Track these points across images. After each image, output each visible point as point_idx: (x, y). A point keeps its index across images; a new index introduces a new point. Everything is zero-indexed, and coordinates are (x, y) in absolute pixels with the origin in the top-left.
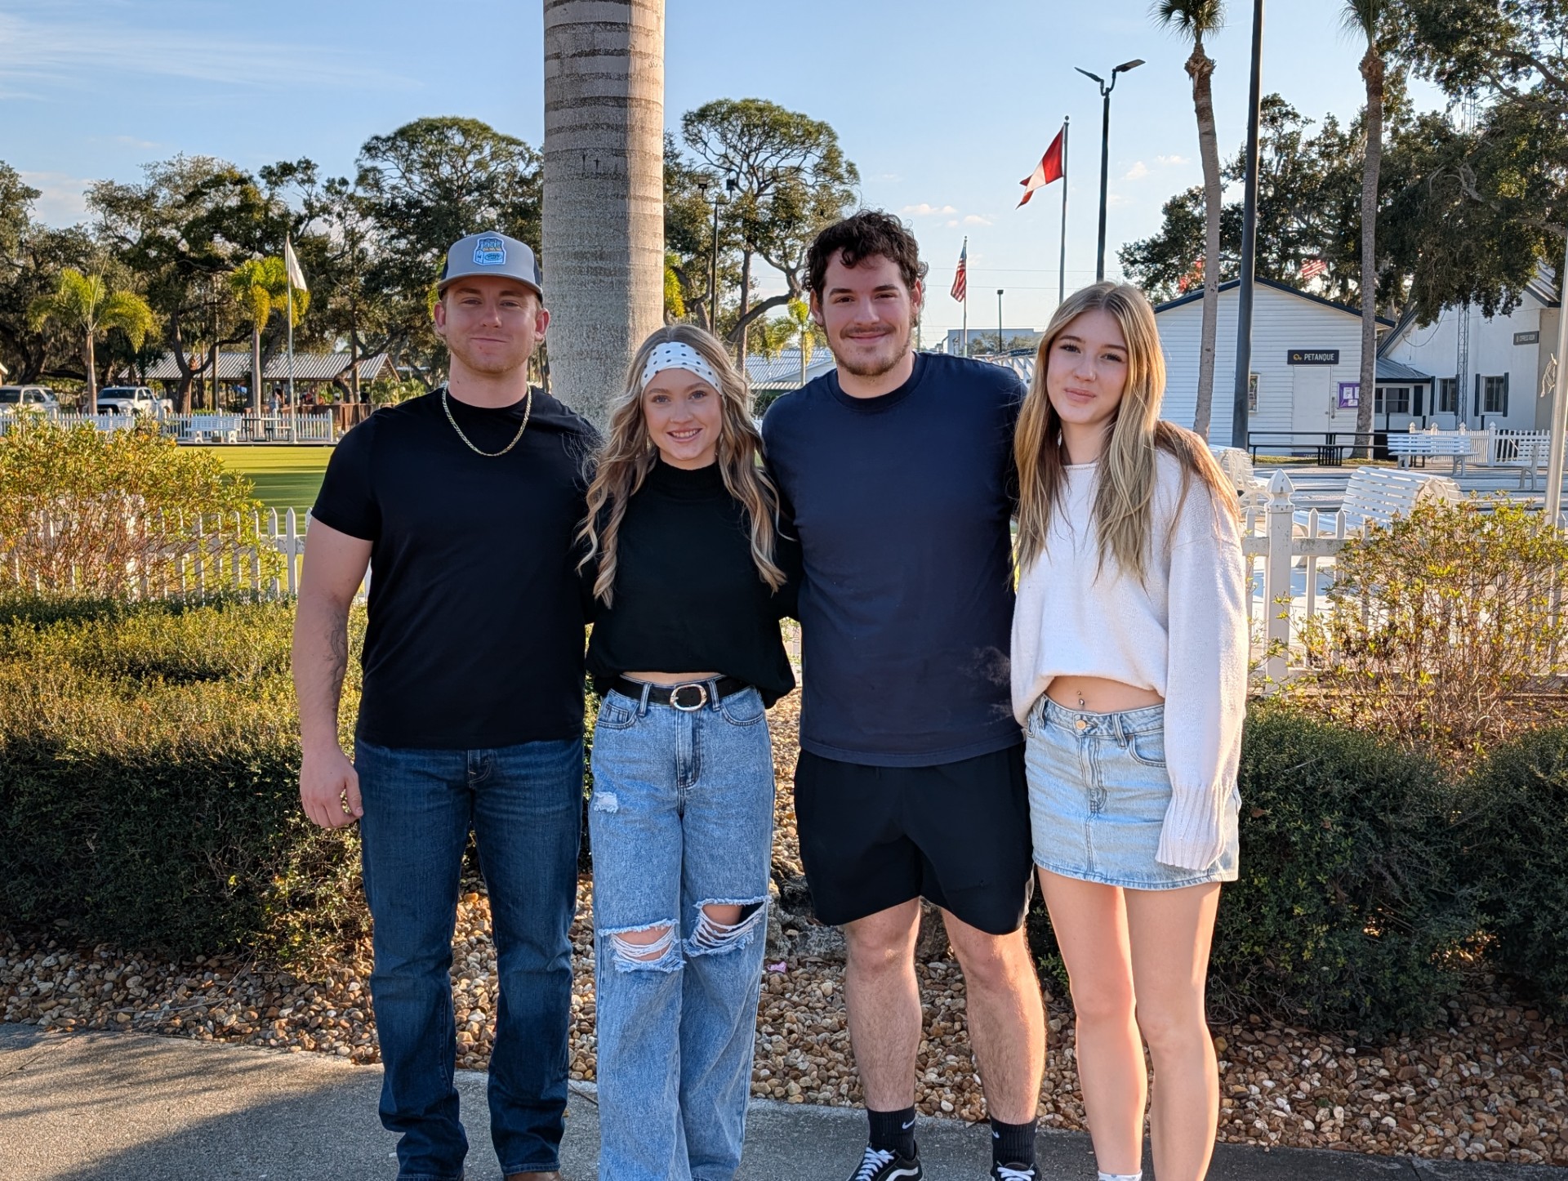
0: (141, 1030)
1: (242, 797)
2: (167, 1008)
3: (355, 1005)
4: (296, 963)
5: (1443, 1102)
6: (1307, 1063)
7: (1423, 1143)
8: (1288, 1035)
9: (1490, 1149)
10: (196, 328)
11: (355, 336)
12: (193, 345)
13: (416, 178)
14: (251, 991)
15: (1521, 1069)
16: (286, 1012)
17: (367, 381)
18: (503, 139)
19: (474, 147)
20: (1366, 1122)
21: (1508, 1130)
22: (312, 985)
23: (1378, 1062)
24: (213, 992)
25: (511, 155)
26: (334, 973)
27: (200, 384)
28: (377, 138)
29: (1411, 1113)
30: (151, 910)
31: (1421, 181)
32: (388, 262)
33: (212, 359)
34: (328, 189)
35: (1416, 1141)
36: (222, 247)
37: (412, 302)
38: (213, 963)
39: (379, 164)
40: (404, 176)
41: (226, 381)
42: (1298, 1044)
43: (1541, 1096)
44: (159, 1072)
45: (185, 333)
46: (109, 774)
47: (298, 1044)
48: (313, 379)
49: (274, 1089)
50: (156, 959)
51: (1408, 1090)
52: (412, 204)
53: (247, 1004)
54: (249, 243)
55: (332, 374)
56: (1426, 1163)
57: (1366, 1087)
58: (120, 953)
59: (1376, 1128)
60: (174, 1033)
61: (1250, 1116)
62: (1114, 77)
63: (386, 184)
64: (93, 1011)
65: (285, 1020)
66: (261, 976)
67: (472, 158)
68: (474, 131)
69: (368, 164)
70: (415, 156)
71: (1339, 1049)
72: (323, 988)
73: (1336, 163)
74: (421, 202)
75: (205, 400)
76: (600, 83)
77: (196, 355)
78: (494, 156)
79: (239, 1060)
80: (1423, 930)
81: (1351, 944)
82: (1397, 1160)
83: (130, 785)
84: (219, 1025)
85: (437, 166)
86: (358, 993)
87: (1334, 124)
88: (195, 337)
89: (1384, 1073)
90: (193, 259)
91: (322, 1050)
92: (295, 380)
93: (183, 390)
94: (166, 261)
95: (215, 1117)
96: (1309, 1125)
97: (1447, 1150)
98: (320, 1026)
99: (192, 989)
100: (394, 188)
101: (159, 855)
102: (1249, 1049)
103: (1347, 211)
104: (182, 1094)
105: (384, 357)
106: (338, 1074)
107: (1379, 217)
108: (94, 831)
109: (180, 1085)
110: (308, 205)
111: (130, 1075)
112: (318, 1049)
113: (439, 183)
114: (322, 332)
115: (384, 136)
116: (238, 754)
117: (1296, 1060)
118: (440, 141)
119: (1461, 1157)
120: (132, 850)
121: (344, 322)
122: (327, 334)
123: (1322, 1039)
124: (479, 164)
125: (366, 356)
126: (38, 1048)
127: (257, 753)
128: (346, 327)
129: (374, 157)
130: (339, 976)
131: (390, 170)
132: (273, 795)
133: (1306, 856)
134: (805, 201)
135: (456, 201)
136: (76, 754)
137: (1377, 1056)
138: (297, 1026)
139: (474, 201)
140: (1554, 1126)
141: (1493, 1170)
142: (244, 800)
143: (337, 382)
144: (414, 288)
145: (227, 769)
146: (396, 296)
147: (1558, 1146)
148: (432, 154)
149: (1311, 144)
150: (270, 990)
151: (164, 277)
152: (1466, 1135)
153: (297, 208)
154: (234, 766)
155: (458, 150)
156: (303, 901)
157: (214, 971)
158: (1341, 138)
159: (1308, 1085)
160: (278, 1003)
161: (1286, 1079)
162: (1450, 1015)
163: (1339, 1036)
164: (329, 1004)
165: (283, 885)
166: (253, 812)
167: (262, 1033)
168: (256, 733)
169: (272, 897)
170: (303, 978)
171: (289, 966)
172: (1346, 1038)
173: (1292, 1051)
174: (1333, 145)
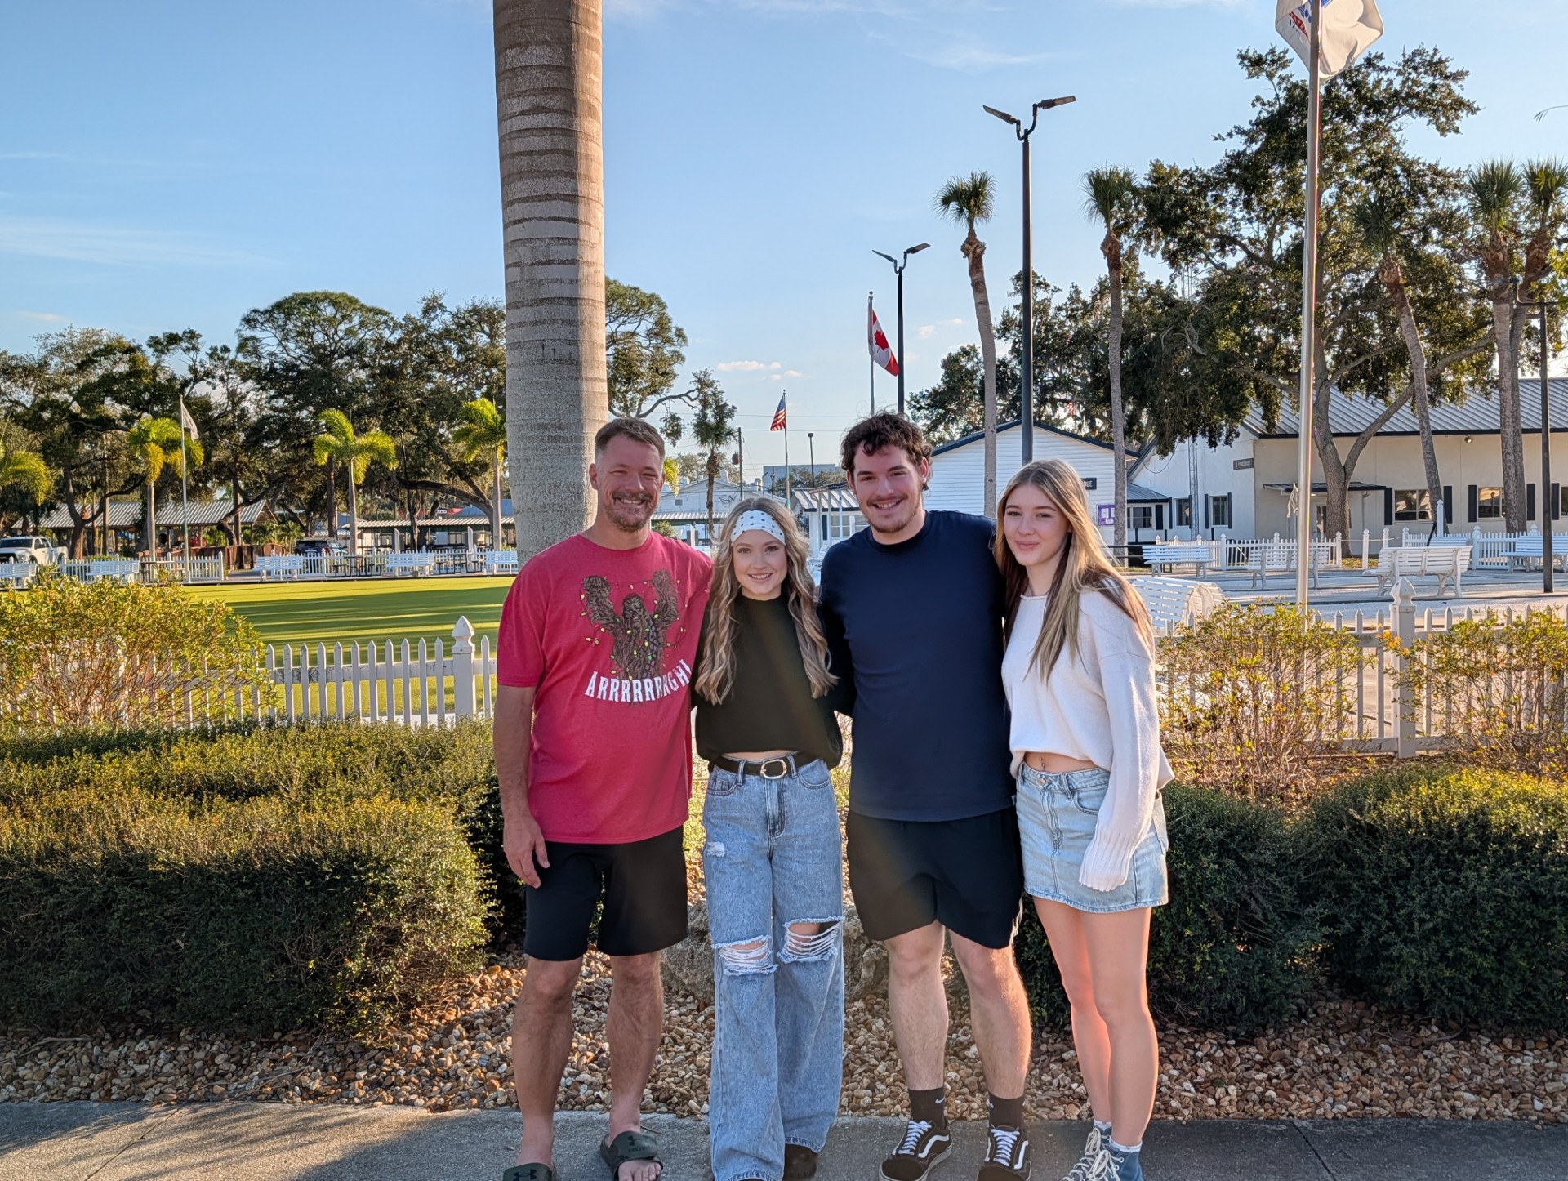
0: (237, 1099)
1: (315, 892)
2: (256, 1078)
3: (420, 1064)
4: (365, 1032)
5: (1308, 1077)
6: (1200, 1054)
7: (1298, 1109)
8: (1182, 1033)
9: (1350, 1109)
10: (87, 481)
11: (236, 485)
12: (84, 497)
13: (291, 345)
14: (327, 1059)
15: (1358, 1046)
16: (362, 1074)
17: (247, 525)
18: (370, 310)
19: (344, 317)
20: (1254, 1096)
21: (1359, 1094)
22: (380, 1050)
23: (1253, 1049)
24: (294, 1062)
25: (378, 324)
26: (398, 1039)
27: (91, 531)
28: (255, 311)
29: (1287, 1086)
30: (235, 995)
31: (1155, 338)
32: (268, 418)
33: (102, 509)
34: (211, 356)
35: (1293, 1107)
36: (112, 408)
37: (289, 454)
38: (289, 1038)
39: (257, 333)
40: (280, 344)
41: (116, 529)
42: (1191, 1040)
43: (1379, 1066)
44: (265, 1132)
45: (77, 486)
46: (198, 881)
47: (379, 1099)
48: (198, 525)
49: (372, 1139)
50: (237, 1038)
51: (1280, 1069)
52: (290, 367)
53: (325, 1070)
54: (140, 406)
55: (216, 519)
56: (1304, 1124)
57: (1246, 1070)
58: (204, 1035)
59: (1262, 1100)
60: (266, 1099)
61: (1167, 1098)
62: (905, 257)
63: (264, 351)
64: (190, 1086)
65: (361, 1082)
66: (333, 1045)
67: (342, 327)
68: (344, 304)
69: (248, 333)
70: (290, 326)
71: (1223, 1042)
72: (389, 1052)
73: (1080, 324)
74: (298, 366)
75: (96, 545)
76: (556, 286)
77: (87, 506)
78: (362, 325)
79: (332, 1116)
80: (1283, 941)
81: (1228, 957)
82: (1282, 1122)
83: (217, 887)
84: (307, 1089)
85: (311, 335)
86: (420, 1054)
87: (1077, 292)
88: (86, 490)
89: (1259, 1057)
90: (85, 420)
91: (400, 1103)
92: (189, 525)
93: (75, 537)
94: (60, 422)
95: (328, 1164)
96: (1211, 1101)
97: (1318, 1112)
98: (393, 1084)
99: (274, 1061)
100: (271, 354)
101: (242, 947)
103: (1097, 365)
104: (292, 1148)
105: (263, 502)
106: (421, 1122)
107: (1123, 368)
108: (183, 930)
109: (288, 1141)
110: (193, 370)
111: (241, 1136)
112: (396, 1102)
113: (313, 349)
114: (205, 483)
115: (262, 309)
116: (310, 856)
117: (1191, 1052)
118: (313, 313)
119: (1330, 1116)
120: (222, 944)
121: (225, 472)
122: (209, 485)
123: (1209, 1034)
124: (350, 332)
125: (247, 503)
126: (149, 1120)
127: (326, 855)
128: (228, 478)
129: (253, 327)
130: (403, 1042)
131: (268, 339)
132: (343, 889)
133: (1191, 889)
134: (642, 361)
135: (328, 364)
136: (166, 865)
137: (1252, 1044)
138: (374, 1085)
139: (346, 364)
140: (1393, 1088)
141: (1355, 1124)
142: (317, 894)
143: (220, 526)
144: (292, 441)
145: (301, 870)
146: (274, 447)
147: (1399, 1103)
148: (306, 324)
149: (1060, 309)
150: (343, 1057)
151: (57, 437)
152: (1330, 1100)
153: (183, 373)
154: (307, 868)
155: (331, 321)
156: (367, 979)
157: (290, 1045)
158: (1084, 303)
159: (1205, 1070)
160: (352, 1067)
161: (1187, 1068)
162: (1299, 1009)
163: (1221, 1031)
164: (397, 1066)
165: (354, 966)
166: (325, 905)
167: (344, 1094)
168: (321, 838)
169: (344, 977)
170: (371, 1044)
171: (359, 1035)
172: (1227, 1032)
173: (1188, 1045)
174: (1077, 310)
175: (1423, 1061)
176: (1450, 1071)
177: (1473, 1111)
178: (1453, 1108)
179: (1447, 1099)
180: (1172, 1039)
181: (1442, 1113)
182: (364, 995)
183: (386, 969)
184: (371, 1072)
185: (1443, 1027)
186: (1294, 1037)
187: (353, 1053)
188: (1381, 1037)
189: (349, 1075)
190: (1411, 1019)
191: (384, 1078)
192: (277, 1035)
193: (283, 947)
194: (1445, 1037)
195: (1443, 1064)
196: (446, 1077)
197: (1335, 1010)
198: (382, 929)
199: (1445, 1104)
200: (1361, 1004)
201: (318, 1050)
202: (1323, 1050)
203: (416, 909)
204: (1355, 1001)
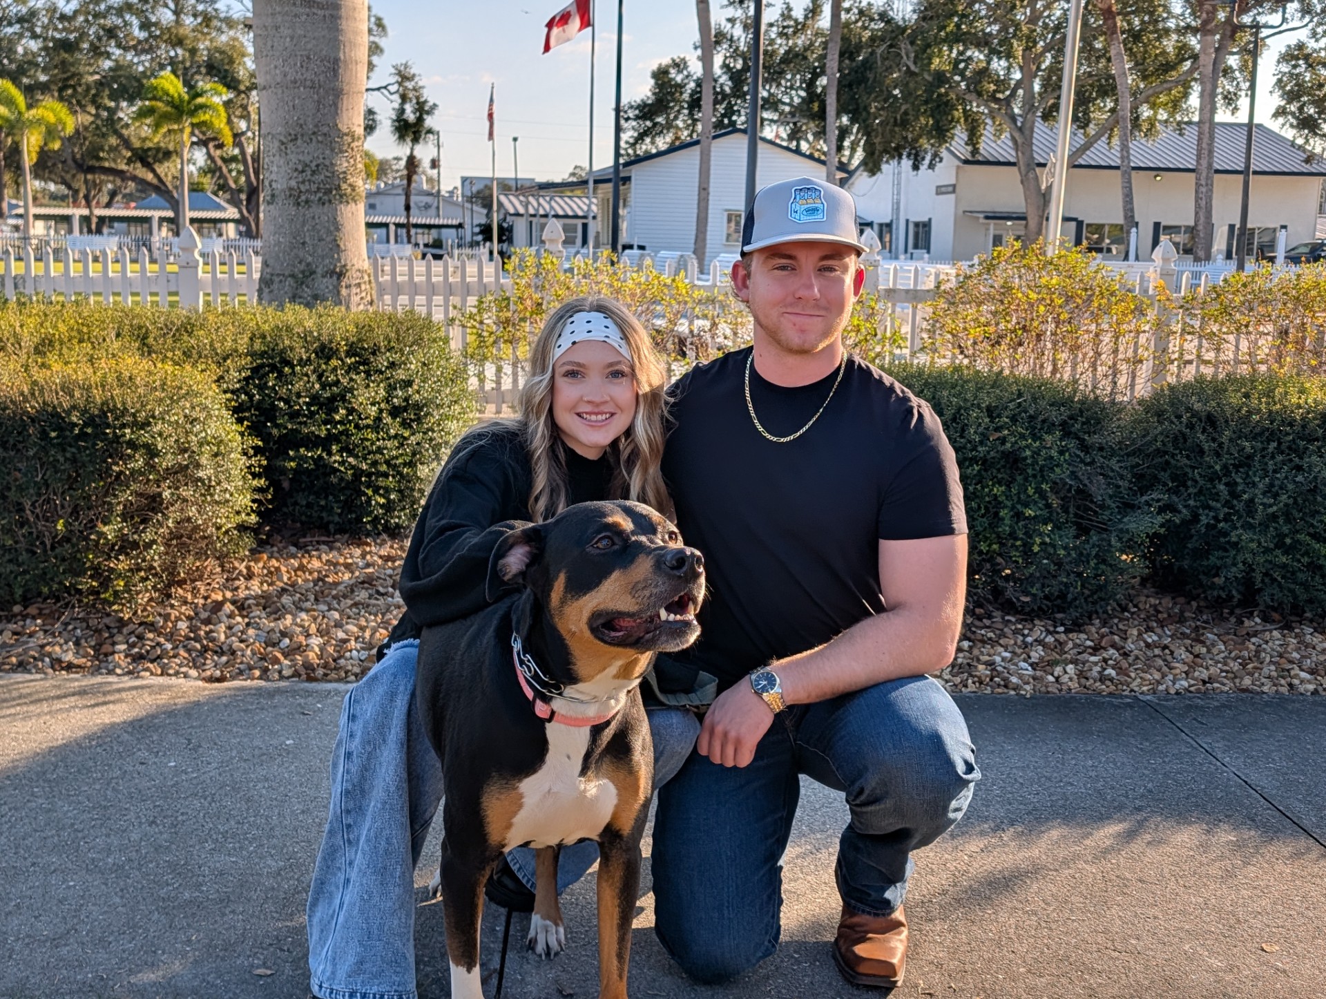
5: (1143, 659)
6: (1030, 639)
7: (1140, 685)
8: (1009, 621)
9: (1191, 686)
15: (1184, 635)
16: (122, 648)
20: (1093, 675)
21: (1197, 673)
22: (141, 624)
23: (1083, 636)
26: (159, 615)
29: (1124, 666)
31: (870, 55)
35: (1135, 683)
38: (32, 611)
42: (1020, 626)
43: (1209, 651)
51: (1113, 652)
56: (1148, 697)
57: (1079, 653)
59: (1103, 679)
60: (11, 670)
61: (1004, 676)
71: (1051, 629)
72: (151, 627)
73: (791, 42)
82: (1126, 697)
84: (58, 660)
86: (186, 630)
89: (1089, 643)
91: (170, 675)
96: (1050, 678)
97: (1161, 688)
98: (160, 657)
99: (17, 633)
102: (983, 632)
107: (839, 82)
117: (1021, 637)
119: (1172, 691)
123: (1037, 622)
130: (165, 617)
137: (1081, 632)
138: (139, 657)
140: (1228, 668)
141: (1200, 698)
142: (64, 450)
147: (1237, 681)
152: (1171, 677)
154: (52, 419)
156: (126, 546)
157: (34, 618)
158: (796, 21)
159: (1037, 654)
160: (109, 641)
161: (1019, 651)
162: (1120, 605)
163: (1049, 619)
164: (162, 640)
165: (110, 531)
166: (74, 460)
167: (103, 665)
168: (67, 389)
169: (97, 542)
170: (130, 619)
171: (115, 607)
172: (1054, 620)
173: (1016, 632)
174: (788, 27)
175: (1253, 647)
176: (1281, 656)
177: (1311, 687)
178: (1291, 685)
179: (1283, 677)
180: (1000, 626)
181: (1282, 689)
182: (123, 564)
183: (147, 537)
184: (133, 645)
185: (1266, 619)
186: (1121, 626)
187: (108, 628)
188: (1205, 628)
189: (107, 648)
190: (1232, 613)
191: (148, 652)
192: (17, 609)
193: (23, 510)
194: (1269, 626)
195: (1273, 650)
196: (221, 653)
197: (1155, 607)
198: (141, 495)
199: (1283, 682)
200: (1181, 600)
201: (67, 624)
202: (1151, 638)
203: (182, 474)
204: (1173, 598)
